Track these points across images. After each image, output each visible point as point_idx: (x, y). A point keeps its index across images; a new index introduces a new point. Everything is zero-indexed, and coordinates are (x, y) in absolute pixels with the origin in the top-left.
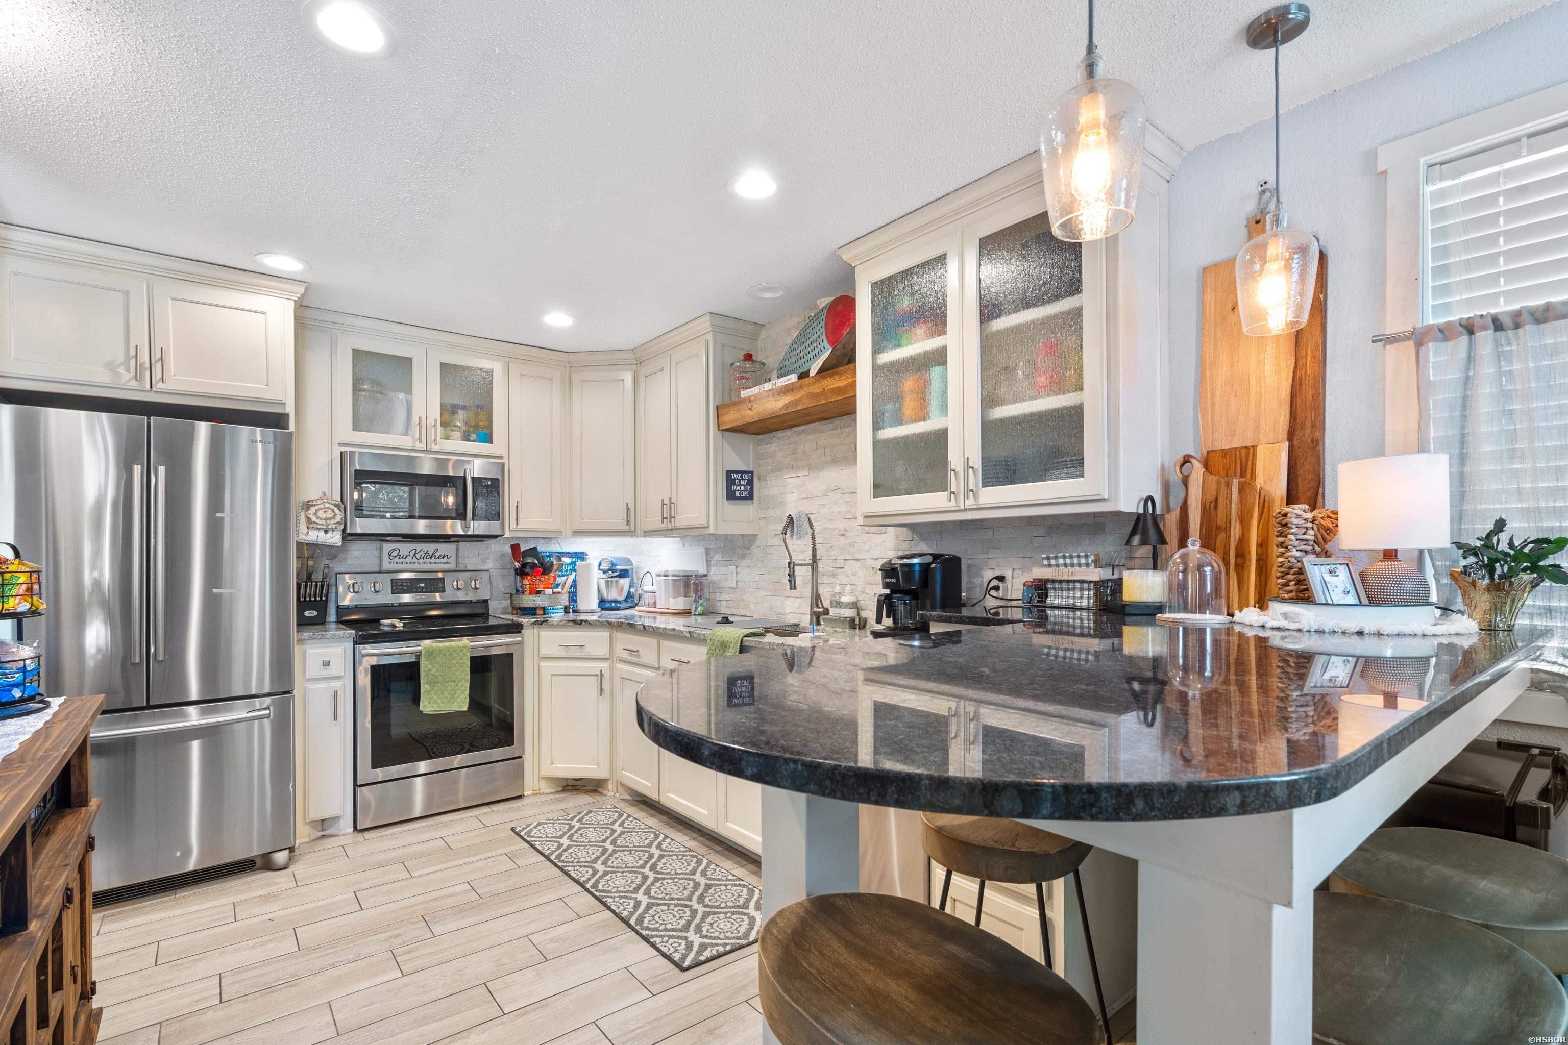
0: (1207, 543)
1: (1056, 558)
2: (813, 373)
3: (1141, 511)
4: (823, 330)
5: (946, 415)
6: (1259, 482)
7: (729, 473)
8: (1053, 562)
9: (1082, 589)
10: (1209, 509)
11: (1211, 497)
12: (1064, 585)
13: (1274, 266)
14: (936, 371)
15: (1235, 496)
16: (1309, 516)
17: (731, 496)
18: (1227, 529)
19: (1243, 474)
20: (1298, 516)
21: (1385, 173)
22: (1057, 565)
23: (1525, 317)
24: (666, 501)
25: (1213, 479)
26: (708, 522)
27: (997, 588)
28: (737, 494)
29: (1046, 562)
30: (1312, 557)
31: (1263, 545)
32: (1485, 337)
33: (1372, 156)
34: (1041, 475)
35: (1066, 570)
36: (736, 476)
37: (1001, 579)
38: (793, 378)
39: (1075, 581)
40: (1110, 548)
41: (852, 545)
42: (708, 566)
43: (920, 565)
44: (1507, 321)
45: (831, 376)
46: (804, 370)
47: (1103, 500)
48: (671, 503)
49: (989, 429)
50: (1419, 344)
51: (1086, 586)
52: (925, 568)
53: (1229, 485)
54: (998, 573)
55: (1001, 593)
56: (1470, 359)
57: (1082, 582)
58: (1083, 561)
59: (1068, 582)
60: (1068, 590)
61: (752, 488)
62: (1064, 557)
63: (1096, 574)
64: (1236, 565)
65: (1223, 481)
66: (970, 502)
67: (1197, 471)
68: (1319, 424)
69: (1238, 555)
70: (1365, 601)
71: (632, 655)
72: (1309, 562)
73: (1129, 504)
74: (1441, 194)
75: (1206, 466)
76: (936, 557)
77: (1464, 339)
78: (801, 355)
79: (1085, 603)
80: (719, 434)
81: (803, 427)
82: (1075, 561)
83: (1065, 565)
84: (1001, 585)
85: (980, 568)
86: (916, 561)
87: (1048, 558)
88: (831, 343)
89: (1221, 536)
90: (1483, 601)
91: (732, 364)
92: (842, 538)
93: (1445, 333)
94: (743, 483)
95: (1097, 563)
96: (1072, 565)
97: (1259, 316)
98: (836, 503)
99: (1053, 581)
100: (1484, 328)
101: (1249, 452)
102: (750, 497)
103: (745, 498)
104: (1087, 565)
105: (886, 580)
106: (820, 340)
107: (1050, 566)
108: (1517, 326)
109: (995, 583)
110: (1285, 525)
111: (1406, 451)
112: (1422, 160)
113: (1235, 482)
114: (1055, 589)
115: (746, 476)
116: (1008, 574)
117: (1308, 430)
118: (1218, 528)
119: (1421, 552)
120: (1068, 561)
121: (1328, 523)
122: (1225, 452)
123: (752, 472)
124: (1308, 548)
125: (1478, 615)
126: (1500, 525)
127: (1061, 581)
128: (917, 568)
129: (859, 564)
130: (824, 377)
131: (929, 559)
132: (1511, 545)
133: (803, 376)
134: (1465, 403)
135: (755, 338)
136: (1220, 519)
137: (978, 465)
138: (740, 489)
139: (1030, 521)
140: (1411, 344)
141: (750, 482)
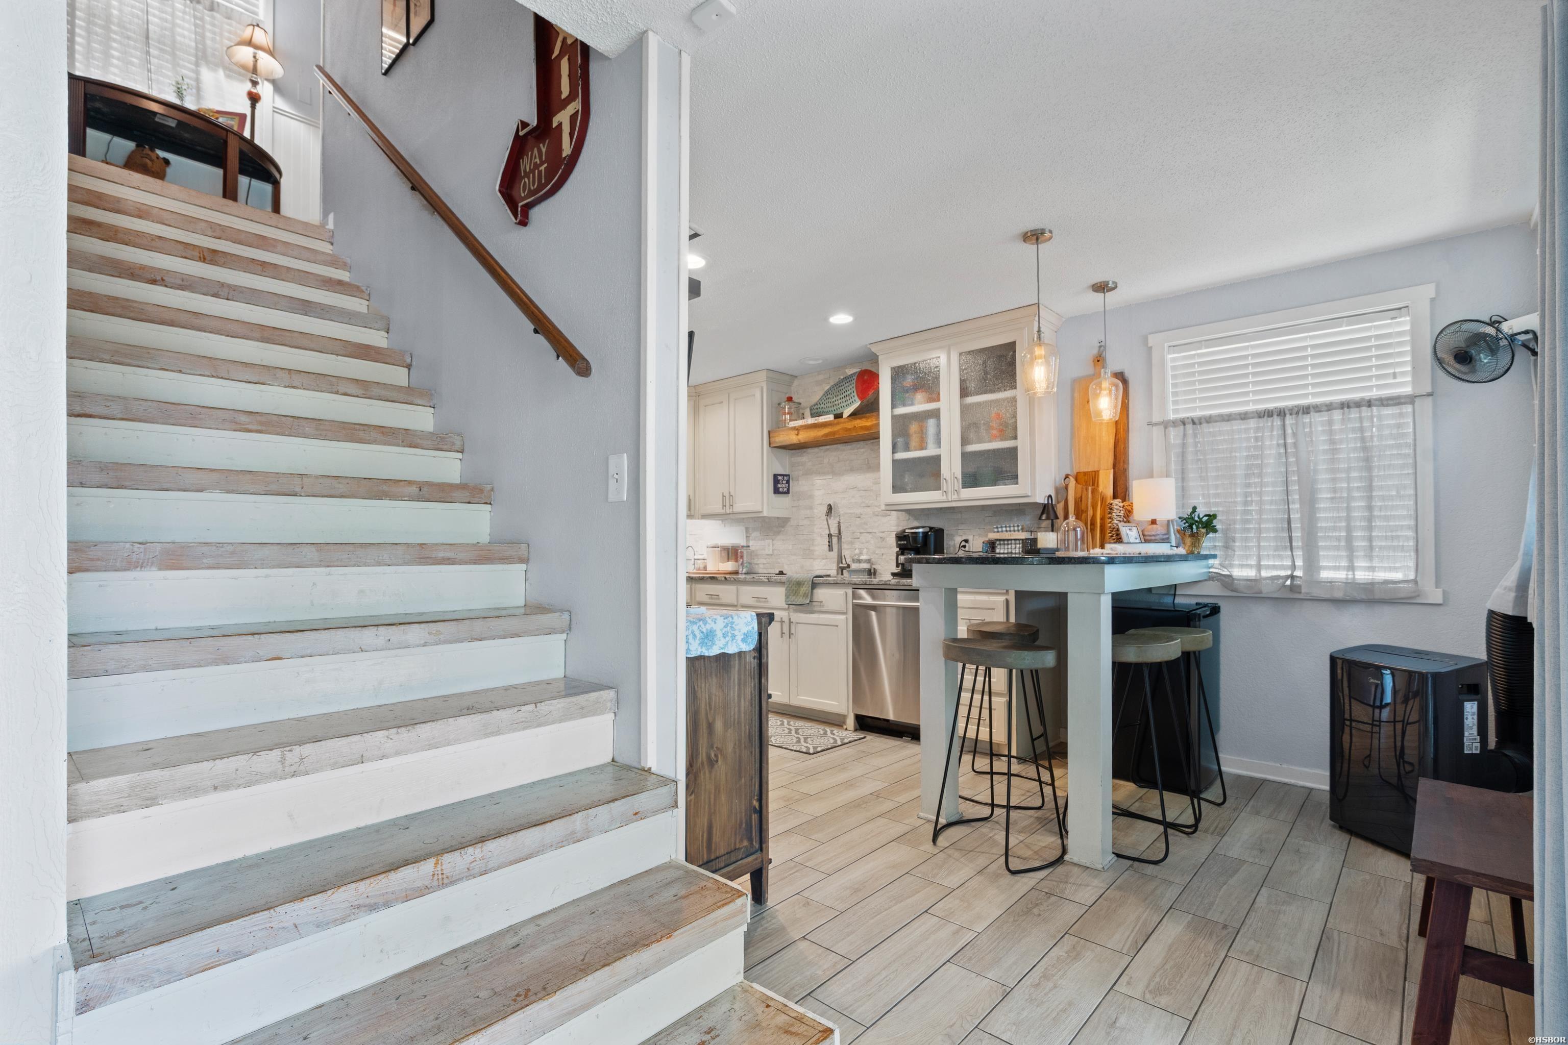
0: (1078, 517)
1: (1002, 527)
2: (846, 415)
3: (1046, 502)
4: (854, 389)
5: (940, 447)
6: (1101, 489)
7: (775, 476)
8: (1000, 529)
9: (1015, 544)
10: (1078, 502)
11: (1079, 495)
12: (1006, 542)
13: (1105, 392)
14: (931, 422)
15: (1090, 495)
16: (1121, 504)
17: (776, 491)
18: (1086, 511)
19: (1093, 485)
20: (1117, 505)
21: (1151, 347)
22: (1002, 531)
23: (1203, 420)
24: (727, 495)
25: (1079, 486)
26: (763, 508)
27: (964, 546)
28: (781, 490)
29: (996, 530)
30: (1123, 524)
31: (1102, 519)
32: (1189, 427)
33: (1145, 339)
34: (994, 483)
35: (1007, 534)
36: (780, 478)
37: (966, 541)
38: (830, 417)
39: (1011, 540)
40: (1028, 523)
41: (865, 523)
42: (748, 540)
43: (923, 533)
44: (1196, 421)
45: (860, 418)
46: (838, 412)
47: (1028, 496)
48: (730, 496)
49: (966, 457)
50: (1166, 428)
51: (1018, 542)
52: (925, 534)
53: (1087, 490)
54: (964, 538)
55: (967, 549)
56: (1185, 435)
57: (1016, 540)
58: (1016, 528)
59: (1008, 540)
60: (1008, 544)
61: (789, 486)
62: (1006, 527)
63: (1024, 535)
64: (1091, 529)
65: (1084, 487)
66: (955, 497)
67: (1072, 482)
68: (1126, 461)
69: (1091, 525)
70: (1143, 541)
71: (712, 598)
72: (1121, 525)
73: (1041, 499)
74: (1173, 360)
75: (1076, 480)
76: (931, 528)
77: (1182, 427)
78: (836, 402)
79: (1017, 551)
80: (770, 449)
81: (828, 447)
82: (1012, 529)
83: (1007, 531)
84: (967, 545)
85: (954, 536)
86: (921, 530)
87: (997, 528)
88: (861, 398)
89: (1084, 515)
90: (1188, 541)
91: (779, 404)
92: (858, 519)
93: (1174, 423)
94: (784, 482)
95: (1023, 530)
96: (1010, 531)
97: (1099, 414)
98: (853, 497)
99: (1000, 540)
100: (1189, 423)
101: (1096, 473)
102: (788, 492)
103: (785, 493)
104: (1018, 531)
105: (900, 543)
106: (852, 396)
107: (998, 532)
108: (1200, 424)
109: (963, 543)
110: (1111, 509)
111: (1161, 477)
112: (1166, 345)
113: (1090, 488)
114: (1000, 544)
115: (786, 478)
116: (970, 538)
117: (1122, 464)
118: (1082, 511)
119: (1168, 521)
120: (1008, 529)
121: (1129, 508)
122: (1085, 473)
123: (789, 475)
124: (1121, 519)
125: (1187, 548)
126: (1194, 509)
127: (1004, 540)
128: (921, 535)
129: (870, 536)
130: (855, 419)
131: (928, 529)
132: (1199, 517)
133: (838, 416)
134: (1183, 454)
135: (790, 385)
136: (1083, 507)
137: (960, 477)
138: (782, 486)
139: (983, 508)
140: (1162, 427)
141: (788, 482)
